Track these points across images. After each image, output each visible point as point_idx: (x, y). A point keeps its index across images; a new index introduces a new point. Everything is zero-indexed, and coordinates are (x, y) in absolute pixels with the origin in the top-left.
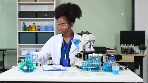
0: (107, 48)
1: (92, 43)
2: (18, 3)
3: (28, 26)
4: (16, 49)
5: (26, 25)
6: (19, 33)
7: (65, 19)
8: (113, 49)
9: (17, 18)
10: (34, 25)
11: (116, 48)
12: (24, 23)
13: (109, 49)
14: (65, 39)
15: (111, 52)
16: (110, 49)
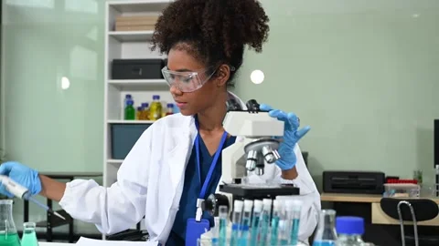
0: (388, 174)
1: (265, 151)
2: (111, 36)
3: (140, 105)
4: (102, 175)
5: (132, 103)
6: (112, 126)
7: (189, 52)
8: (411, 178)
9: (107, 81)
10: (157, 101)
11: (420, 178)
12: (129, 96)
13: (395, 180)
14: (202, 135)
15: (401, 191)
16: (398, 178)
